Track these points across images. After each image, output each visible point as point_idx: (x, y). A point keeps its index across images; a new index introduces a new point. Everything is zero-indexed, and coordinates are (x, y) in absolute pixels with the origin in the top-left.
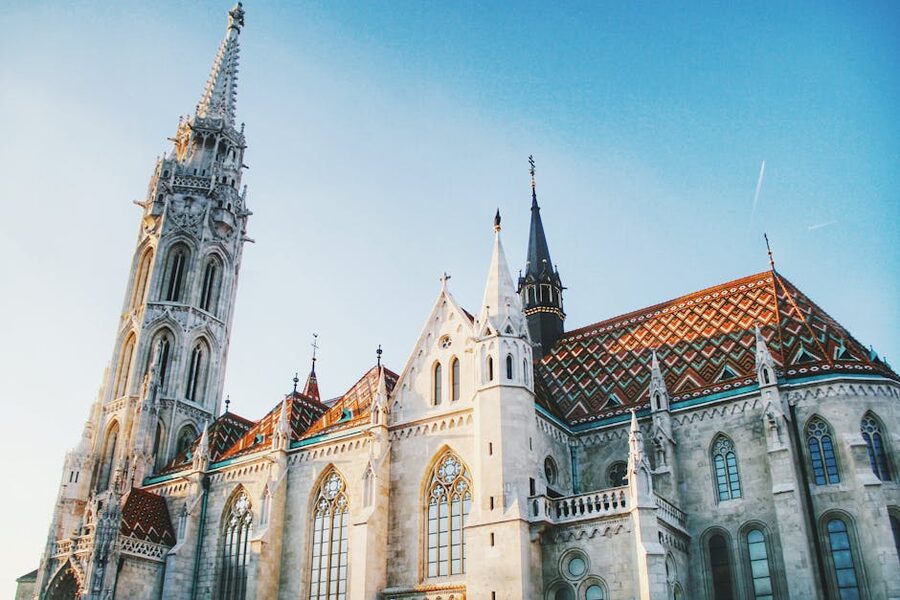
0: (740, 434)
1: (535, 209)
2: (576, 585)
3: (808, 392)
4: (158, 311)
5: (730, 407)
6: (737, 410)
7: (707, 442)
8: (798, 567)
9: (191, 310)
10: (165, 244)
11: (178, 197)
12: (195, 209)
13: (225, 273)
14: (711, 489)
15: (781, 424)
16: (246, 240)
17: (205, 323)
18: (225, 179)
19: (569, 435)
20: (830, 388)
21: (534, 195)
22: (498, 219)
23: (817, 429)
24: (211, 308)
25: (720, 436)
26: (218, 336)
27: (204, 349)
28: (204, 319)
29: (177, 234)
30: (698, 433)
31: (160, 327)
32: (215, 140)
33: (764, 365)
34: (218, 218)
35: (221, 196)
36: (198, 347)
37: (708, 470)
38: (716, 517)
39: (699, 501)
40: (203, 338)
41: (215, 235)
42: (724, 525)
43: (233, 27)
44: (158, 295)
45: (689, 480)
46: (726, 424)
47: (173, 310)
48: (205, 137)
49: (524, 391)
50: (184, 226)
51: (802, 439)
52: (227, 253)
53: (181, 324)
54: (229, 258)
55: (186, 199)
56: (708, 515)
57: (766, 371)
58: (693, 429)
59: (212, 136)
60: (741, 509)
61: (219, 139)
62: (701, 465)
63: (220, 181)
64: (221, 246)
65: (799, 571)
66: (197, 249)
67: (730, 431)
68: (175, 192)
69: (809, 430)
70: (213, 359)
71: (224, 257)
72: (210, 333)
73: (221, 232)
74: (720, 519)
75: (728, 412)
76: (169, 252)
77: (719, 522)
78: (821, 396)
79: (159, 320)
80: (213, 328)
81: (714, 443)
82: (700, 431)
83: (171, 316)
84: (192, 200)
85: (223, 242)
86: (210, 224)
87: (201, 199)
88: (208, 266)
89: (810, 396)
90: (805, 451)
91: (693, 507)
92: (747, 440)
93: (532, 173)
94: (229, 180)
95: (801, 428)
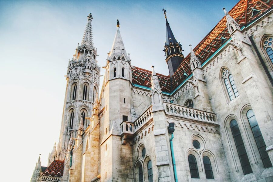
0: (230, 63)
1: (168, 24)
2: (142, 162)
3: (257, 26)
4: (69, 104)
5: (223, 53)
6: (227, 53)
7: (218, 74)
8: (265, 122)
9: (78, 101)
10: (70, 84)
11: (73, 69)
12: (78, 71)
13: (90, 87)
14: (224, 96)
15: (242, 47)
16: (100, 76)
17: (84, 104)
18: (86, 60)
19: (169, 96)
20: (269, 18)
21: (167, 20)
22: (118, 23)
23: (269, 42)
24: (87, 99)
25: (223, 69)
26: (90, 107)
27: (85, 112)
28: (84, 102)
29: (73, 80)
30: (214, 72)
31: (70, 108)
32: (84, 51)
33: (230, 24)
34: (85, 71)
35: (85, 65)
36: (83, 112)
37: (221, 88)
38: (229, 110)
39: (220, 105)
40: (84, 109)
41: (85, 77)
42: (233, 113)
43: (89, 20)
44: (69, 99)
45: (214, 96)
46: (224, 62)
47: (73, 102)
48: (81, 51)
49: (119, 79)
50: (75, 77)
51: (260, 51)
52: (90, 81)
53: (75, 106)
54: (91, 82)
55: (75, 69)
56: (225, 110)
57: (232, 27)
58: (211, 71)
59: (83, 50)
60: (239, 101)
61: (85, 50)
62: (218, 86)
63: (85, 61)
64: (87, 79)
65: (266, 124)
66: (79, 82)
67: (226, 64)
68: (72, 69)
69: (264, 45)
70: (89, 114)
71: (89, 82)
72: (86, 107)
73: (87, 75)
74: (230, 110)
75: (223, 56)
76: (72, 86)
77: (231, 112)
78: (265, 24)
79: (69, 107)
80: (87, 104)
81: (222, 73)
82: (214, 71)
83: (73, 104)
84: (77, 69)
85: (88, 78)
86: (83, 74)
87: (79, 68)
88: (84, 86)
89: (259, 28)
90: (264, 56)
91: (218, 109)
92: (234, 64)
93: (165, 14)
94: (87, 60)
95: (258, 45)
